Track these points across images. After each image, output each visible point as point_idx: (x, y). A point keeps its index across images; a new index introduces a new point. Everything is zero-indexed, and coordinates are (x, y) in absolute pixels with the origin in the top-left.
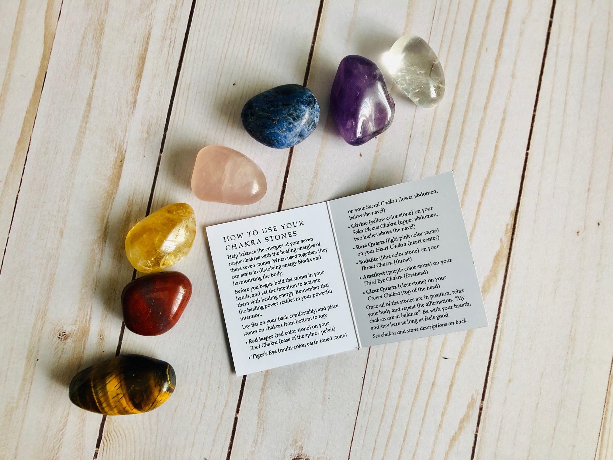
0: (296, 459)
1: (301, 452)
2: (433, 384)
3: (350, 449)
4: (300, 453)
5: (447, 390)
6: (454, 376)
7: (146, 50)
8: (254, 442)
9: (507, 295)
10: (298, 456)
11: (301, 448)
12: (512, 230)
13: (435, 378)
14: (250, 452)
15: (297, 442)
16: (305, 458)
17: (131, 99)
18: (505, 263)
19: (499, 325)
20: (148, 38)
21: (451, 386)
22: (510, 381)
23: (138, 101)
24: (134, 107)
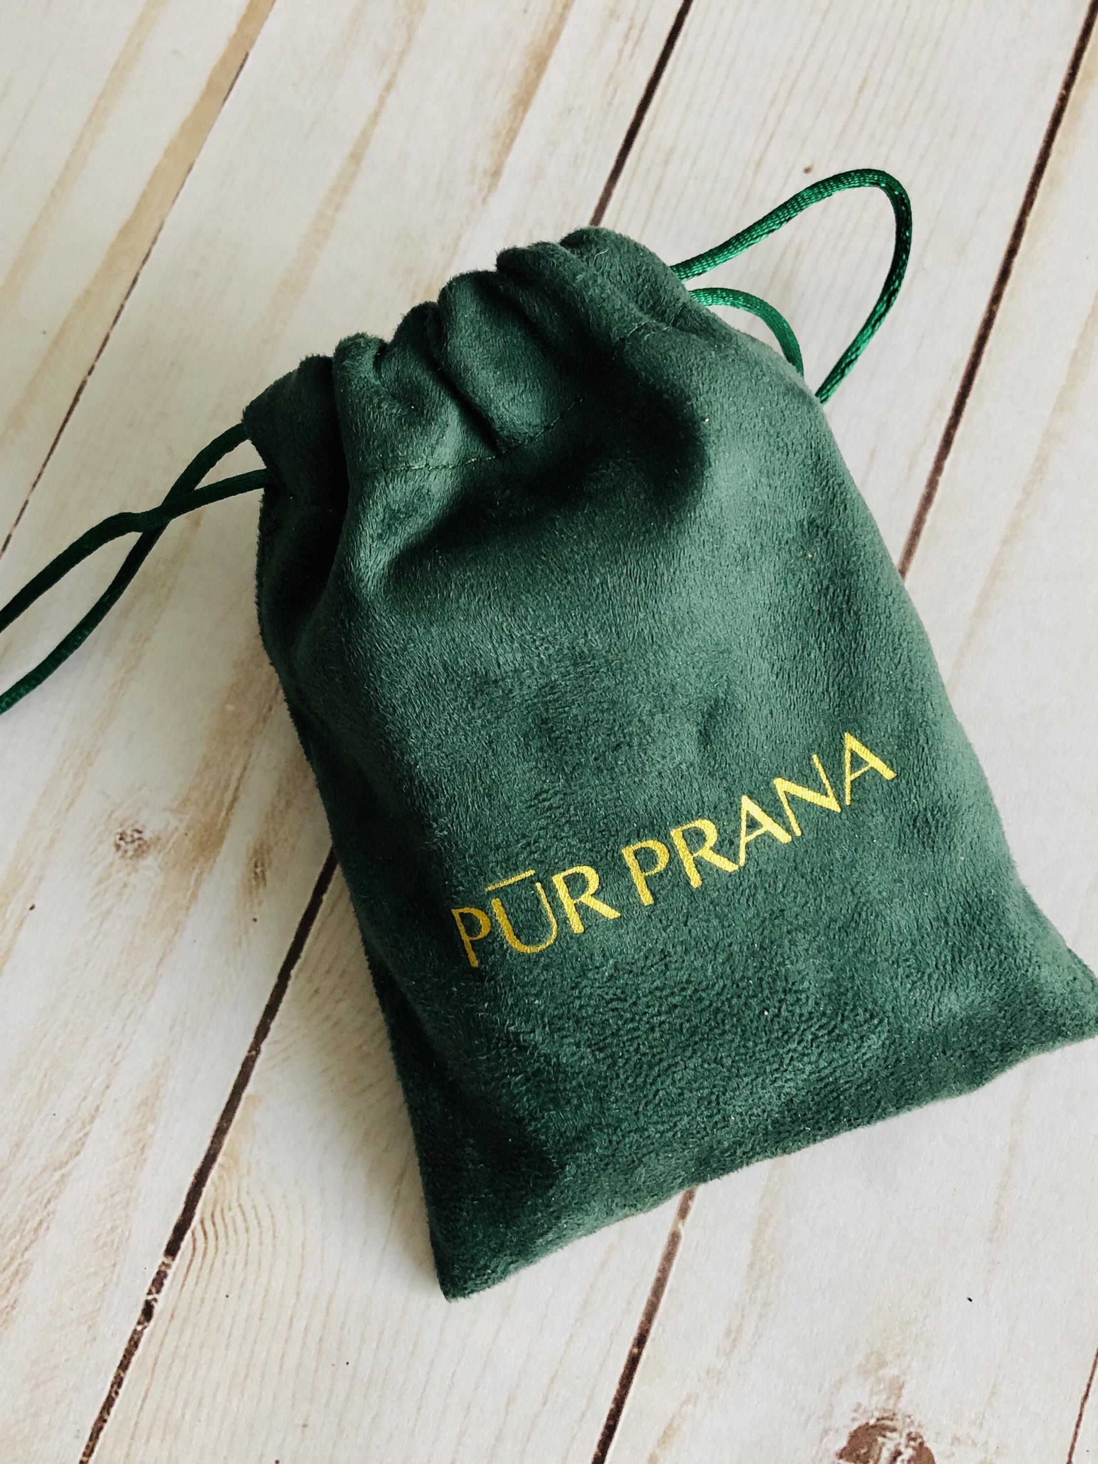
0: (873, 1427)
1: (895, 1404)
3: (1078, 1426)
4: (890, 1405)
7: (554, 36)
8: (728, 1334)
10: (883, 1419)
11: (897, 1389)
14: (708, 1372)
15: (882, 1364)
16: (907, 1431)
23: (506, 172)
24: (492, 187)
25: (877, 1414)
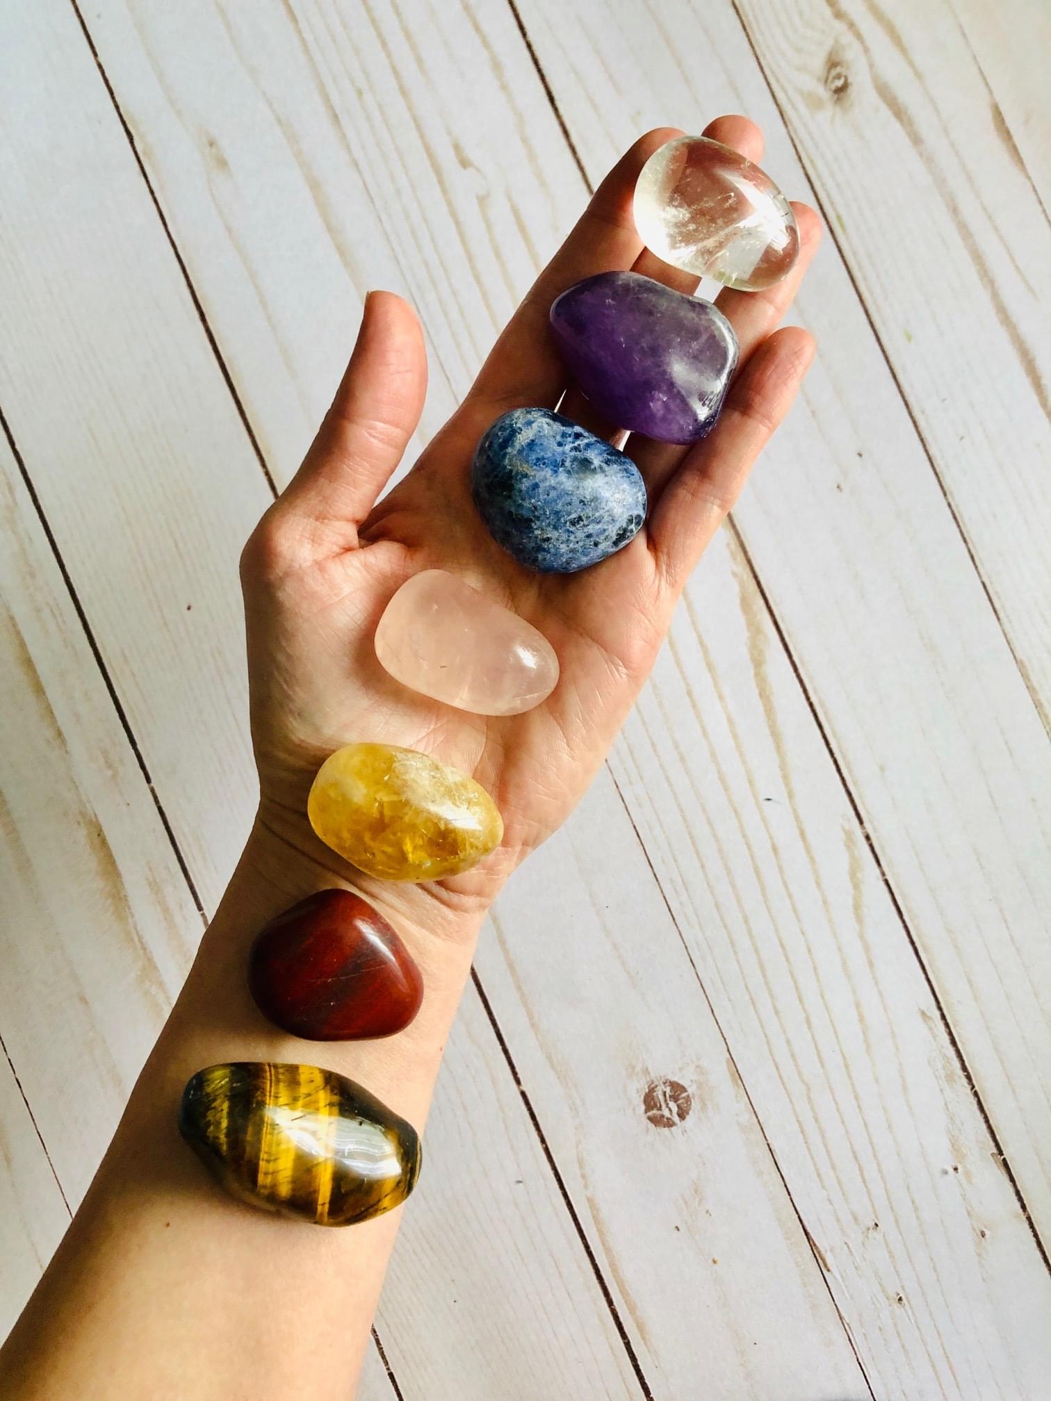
0: (649, 1092)
1: (650, 1077)
2: (775, 849)
3: (717, 1023)
4: (648, 1079)
5: (801, 844)
6: (797, 818)
7: (22, 644)
8: (571, 1109)
9: (795, 648)
10: (650, 1086)
11: (646, 1071)
12: (740, 549)
13: (771, 838)
14: (576, 1129)
15: (633, 1068)
16: (661, 1082)
17: (50, 734)
18: (762, 602)
19: (813, 699)
20: (15, 625)
21: (802, 834)
22: (882, 769)
23: (63, 730)
24: (64, 742)
25: (646, 1087)
